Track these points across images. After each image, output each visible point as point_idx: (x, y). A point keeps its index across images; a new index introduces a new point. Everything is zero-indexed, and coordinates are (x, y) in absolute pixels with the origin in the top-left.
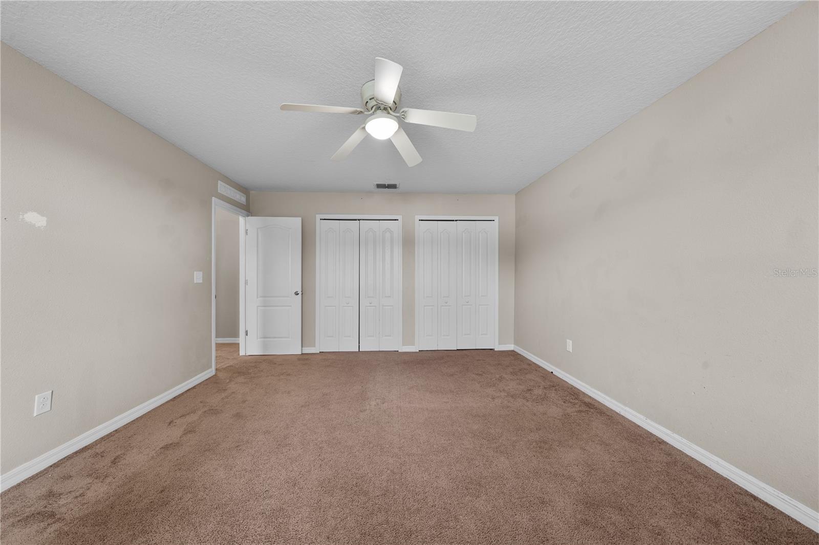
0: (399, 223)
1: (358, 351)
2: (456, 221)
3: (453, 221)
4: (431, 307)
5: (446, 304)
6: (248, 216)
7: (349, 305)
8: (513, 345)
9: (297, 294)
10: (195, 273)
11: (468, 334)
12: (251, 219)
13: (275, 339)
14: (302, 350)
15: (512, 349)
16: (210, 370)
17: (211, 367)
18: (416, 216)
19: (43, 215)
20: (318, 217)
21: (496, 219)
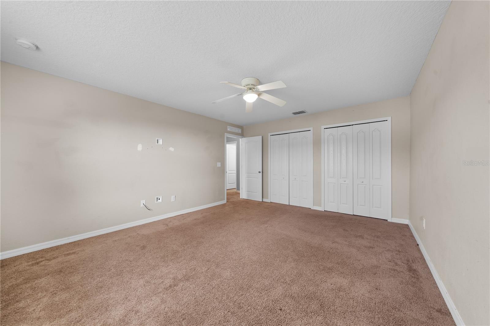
0: (311, 132)
1: (288, 204)
2: (352, 125)
3: (350, 125)
4: (334, 184)
5: (345, 183)
6: (243, 138)
7: (284, 179)
8: (408, 220)
9: (260, 172)
10: (218, 163)
11: (363, 206)
12: (244, 139)
13: (252, 193)
14: (263, 200)
15: (407, 224)
16: (224, 201)
17: (225, 200)
18: (322, 126)
19: (173, 148)
20: (270, 134)
21: (389, 119)
